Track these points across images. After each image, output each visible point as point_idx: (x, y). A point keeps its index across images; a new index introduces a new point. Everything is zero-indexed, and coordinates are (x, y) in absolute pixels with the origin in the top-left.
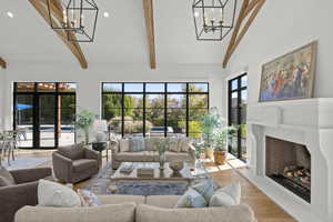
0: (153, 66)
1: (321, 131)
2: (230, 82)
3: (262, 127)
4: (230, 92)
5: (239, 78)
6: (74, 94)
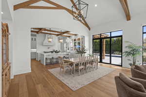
6: (122, 36)
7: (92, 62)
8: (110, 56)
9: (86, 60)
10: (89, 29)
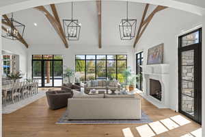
0: (100, 47)
1: (163, 75)
2: (137, 55)
3: (148, 75)
4: (137, 59)
5: (140, 53)
6: (62, 60)
7: (29, 88)
8: (53, 79)
9: (22, 85)
10: (27, 46)
